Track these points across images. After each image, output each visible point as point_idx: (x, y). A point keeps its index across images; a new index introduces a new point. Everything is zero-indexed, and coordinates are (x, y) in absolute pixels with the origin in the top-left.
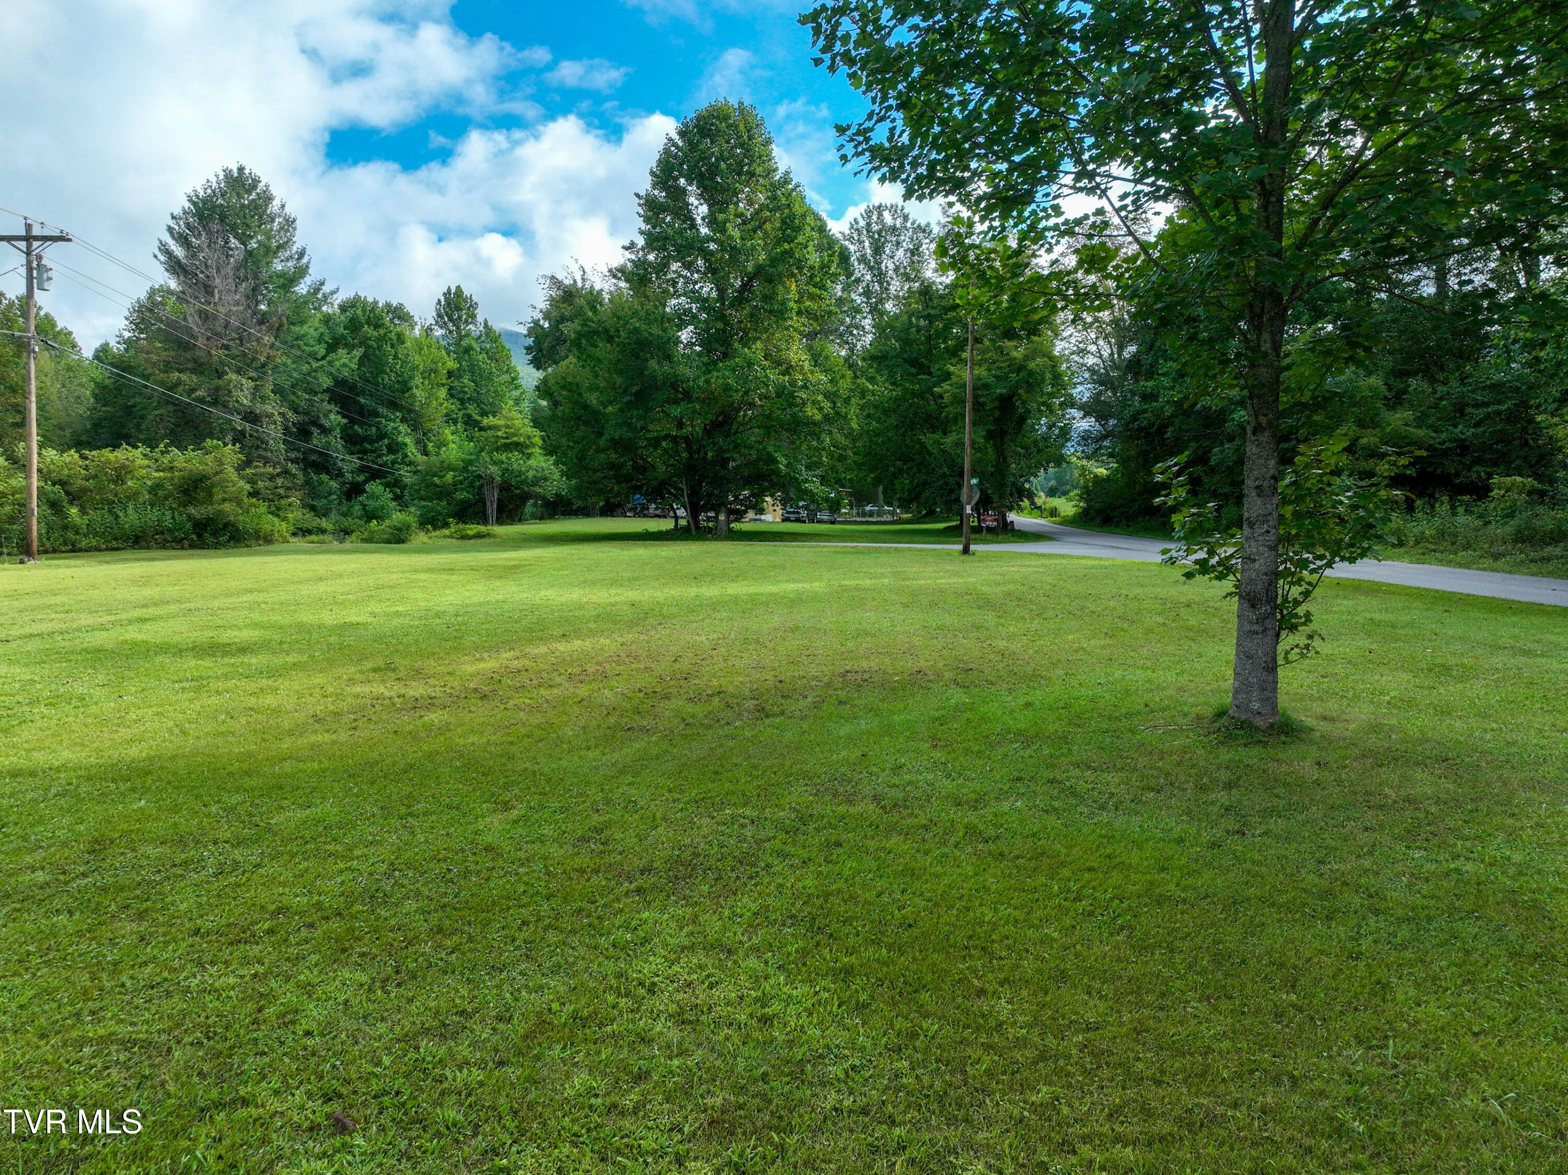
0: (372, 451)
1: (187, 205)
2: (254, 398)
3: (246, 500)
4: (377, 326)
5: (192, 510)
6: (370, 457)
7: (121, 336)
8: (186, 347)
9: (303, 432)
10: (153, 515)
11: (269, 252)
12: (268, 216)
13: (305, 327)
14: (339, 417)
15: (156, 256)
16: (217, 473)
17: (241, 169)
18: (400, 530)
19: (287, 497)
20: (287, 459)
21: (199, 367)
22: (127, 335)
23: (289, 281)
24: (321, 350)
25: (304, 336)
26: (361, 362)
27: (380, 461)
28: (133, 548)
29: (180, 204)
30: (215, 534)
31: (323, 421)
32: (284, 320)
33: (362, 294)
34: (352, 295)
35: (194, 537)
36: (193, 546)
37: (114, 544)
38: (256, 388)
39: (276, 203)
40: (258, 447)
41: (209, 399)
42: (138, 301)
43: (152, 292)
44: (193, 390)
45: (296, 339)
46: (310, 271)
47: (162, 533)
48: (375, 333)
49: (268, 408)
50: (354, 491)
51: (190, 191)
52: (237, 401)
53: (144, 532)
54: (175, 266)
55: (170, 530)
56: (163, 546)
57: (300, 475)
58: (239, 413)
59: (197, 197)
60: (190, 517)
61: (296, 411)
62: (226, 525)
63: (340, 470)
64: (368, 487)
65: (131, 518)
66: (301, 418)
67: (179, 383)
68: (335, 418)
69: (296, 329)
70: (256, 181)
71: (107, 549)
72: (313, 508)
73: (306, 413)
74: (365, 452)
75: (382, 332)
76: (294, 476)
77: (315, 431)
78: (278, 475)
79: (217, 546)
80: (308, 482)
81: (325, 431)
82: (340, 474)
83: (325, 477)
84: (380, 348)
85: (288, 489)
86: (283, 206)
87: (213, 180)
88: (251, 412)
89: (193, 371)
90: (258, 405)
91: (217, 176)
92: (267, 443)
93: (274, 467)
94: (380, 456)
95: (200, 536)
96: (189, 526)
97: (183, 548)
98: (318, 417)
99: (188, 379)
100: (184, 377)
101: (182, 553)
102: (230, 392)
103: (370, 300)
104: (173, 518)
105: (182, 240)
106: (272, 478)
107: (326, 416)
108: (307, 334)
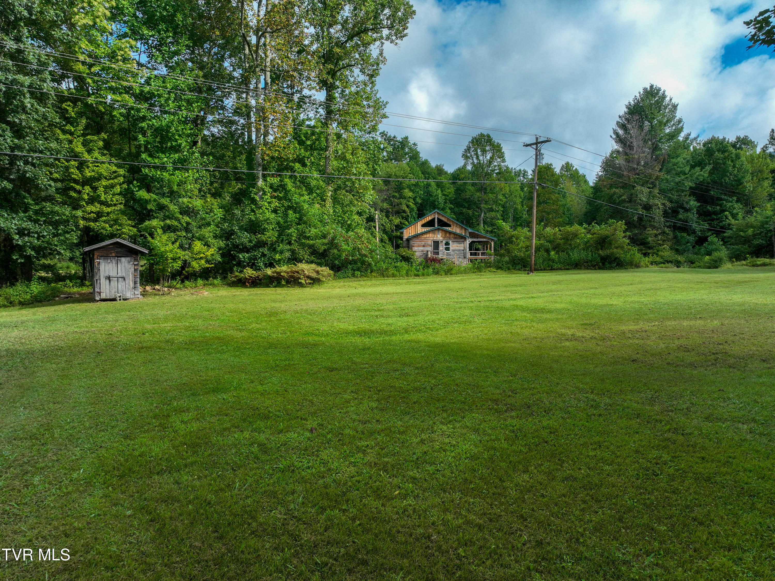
0: (717, 219)
1: (626, 110)
2: (649, 197)
3: (626, 247)
4: (723, 152)
5: (601, 252)
6: (715, 222)
7: (598, 175)
8: (620, 176)
9: (675, 212)
10: (583, 255)
11: (662, 124)
12: (664, 106)
13: (679, 159)
14: (695, 203)
15: (611, 137)
16: (613, 235)
17: (652, 86)
18: (716, 261)
19: (663, 245)
20: (665, 226)
21: (625, 186)
22: (600, 174)
23: (673, 136)
24: (687, 169)
25: (677, 163)
26: (711, 173)
27: (721, 224)
28: (574, 268)
29: (623, 110)
30: (610, 263)
31: (685, 205)
32: (666, 157)
33: (716, 136)
34: (710, 137)
35: (601, 264)
36: (600, 268)
37: (567, 267)
38: (650, 192)
39: (668, 99)
40: (650, 221)
41: (627, 200)
42: (606, 157)
43: (613, 152)
44: (621, 196)
45: (674, 165)
46: (684, 130)
47: (587, 262)
48: (722, 156)
49: (657, 202)
50: (701, 240)
51: (627, 103)
52: (640, 200)
53: (579, 262)
54: (619, 139)
55: (591, 261)
56: (587, 268)
57: (671, 234)
58: (641, 205)
59: (630, 105)
60: (599, 254)
61: (671, 202)
62: (616, 258)
63: (694, 230)
64: (709, 239)
65: (575, 256)
66: (673, 205)
67: (615, 193)
68: (693, 203)
69: (674, 160)
70: (659, 90)
71: (564, 269)
72: (677, 250)
73: (677, 202)
74: (713, 220)
75: (726, 154)
76: (668, 234)
77: (681, 211)
78: (659, 234)
79: (611, 268)
80: (675, 237)
81: (686, 210)
82: (694, 232)
83: (685, 235)
84: (724, 164)
85: (664, 241)
86: (671, 100)
87: (638, 95)
88: (648, 204)
89: (622, 187)
90: (652, 201)
91: (640, 93)
92: (654, 218)
93: (657, 230)
94: (721, 222)
95: (603, 264)
96: (599, 259)
97: (595, 269)
98: (683, 204)
99: (619, 191)
100: (617, 191)
101: (596, 271)
102: (637, 195)
103: (721, 138)
104: (592, 256)
105: (623, 126)
106: (656, 235)
107: (687, 203)
108: (679, 162)
